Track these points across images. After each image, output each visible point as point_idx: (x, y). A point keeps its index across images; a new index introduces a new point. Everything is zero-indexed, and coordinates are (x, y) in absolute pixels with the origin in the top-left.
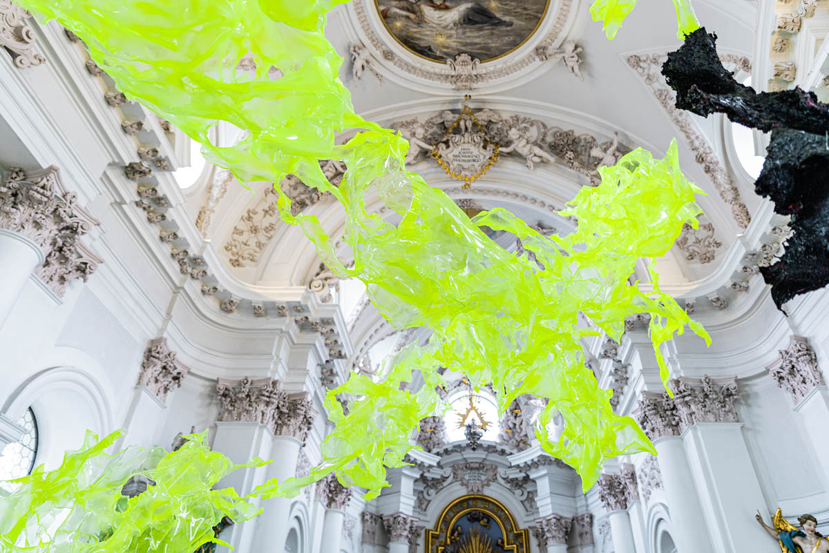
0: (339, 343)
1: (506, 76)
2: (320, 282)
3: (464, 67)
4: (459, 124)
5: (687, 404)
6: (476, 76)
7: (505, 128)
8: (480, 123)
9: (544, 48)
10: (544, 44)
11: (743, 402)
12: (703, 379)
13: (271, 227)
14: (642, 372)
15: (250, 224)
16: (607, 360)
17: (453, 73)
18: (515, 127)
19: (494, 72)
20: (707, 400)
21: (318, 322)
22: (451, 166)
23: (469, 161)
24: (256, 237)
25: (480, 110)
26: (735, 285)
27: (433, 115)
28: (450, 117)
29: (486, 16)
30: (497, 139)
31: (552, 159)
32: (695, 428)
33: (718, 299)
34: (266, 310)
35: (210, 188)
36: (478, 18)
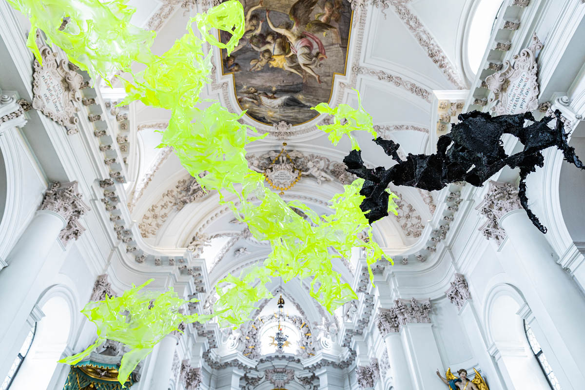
0: (203, 282)
1: (307, 133)
2: (193, 247)
3: (283, 128)
4: (279, 159)
5: (402, 313)
6: (290, 133)
7: (306, 161)
8: (291, 158)
9: (328, 120)
10: (328, 118)
12: (411, 300)
13: (165, 215)
14: (379, 297)
15: (153, 213)
16: (361, 293)
17: (277, 131)
18: (311, 161)
19: (300, 131)
20: (413, 311)
21: (192, 269)
22: (274, 182)
23: (283, 179)
24: (156, 221)
25: (291, 151)
26: (428, 248)
27: (264, 153)
28: (274, 154)
29: (296, 102)
30: (300, 167)
31: (332, 179)
32: (406, 327)
33: (420, 256)
34: (162, 262)
35: (133, 193)
36: (292, 103)
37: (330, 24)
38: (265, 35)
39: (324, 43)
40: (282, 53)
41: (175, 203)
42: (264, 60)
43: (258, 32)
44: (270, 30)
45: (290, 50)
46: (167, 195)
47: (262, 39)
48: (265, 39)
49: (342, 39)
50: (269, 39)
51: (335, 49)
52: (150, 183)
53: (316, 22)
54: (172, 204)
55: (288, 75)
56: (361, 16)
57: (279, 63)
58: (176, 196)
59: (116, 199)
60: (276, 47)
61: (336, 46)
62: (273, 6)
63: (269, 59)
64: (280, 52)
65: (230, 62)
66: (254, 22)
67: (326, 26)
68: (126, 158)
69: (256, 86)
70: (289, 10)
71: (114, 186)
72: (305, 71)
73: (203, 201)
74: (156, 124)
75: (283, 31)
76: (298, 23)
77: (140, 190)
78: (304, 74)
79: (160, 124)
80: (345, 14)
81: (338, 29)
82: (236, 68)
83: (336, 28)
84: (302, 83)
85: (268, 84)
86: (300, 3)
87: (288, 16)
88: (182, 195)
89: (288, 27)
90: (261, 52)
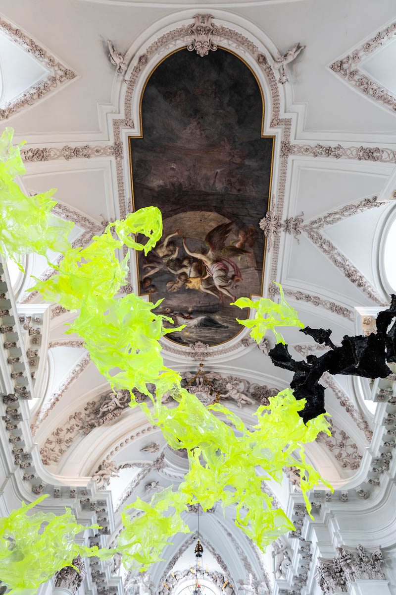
0: (107, 520)
1: (225, 354)
2: (99, 477)
3: (201, 349)
4: (195, 380)
5: (348, 566)
6: (207, 353)
8: (208, 380)
9: (247, 340)
10: (246, 338)
11: (387, 566)
12: (358, 547)
13: (70, 440)
14: (318, 544)
15: (57, 437)
16: (296, 539)
17: (193, 351)
18: (230, 383)
19: (217, 352)
20: (362, 563)
21: (95, 503)
24: (60, 446)
25: (209, 372)
26: (371, 480)
28: (190, 376)
29: (213, 323)
30: (219, 389)
31: (253, 403)
32: (356, 585)
33: (362, 491)
34: (62, 493)
35: (38, 413)
36: (209, 323)
37: (245, 249)
38: (181, 259)
39: (239, 266)
40: (198, 275)
41: (82, 427)
42: (180, 282)
43: (175, 256)
44: (186, 255)
45: (206, 273)
46: (74, 417)
47: (179, 263)
48: (181, 263)
49: (257, 262)
50: (185, 263)
51: (251, 271)
52: (57, 403)
53: (231, 248)
54: (79, 428)
55: (204, 296)
56: (274, 242)
57: (196, 284)
58: (84, 419)
59: (19, 417)
60: (192, 270)
61: (252, 269)
62: (190, 234)
63: (185, 281)
64: (196, 275)
65: (147, 283)
66: (171, 248)
67: (241, 251)
68: (34, 373)
69: (172, 306)
70: (204, 237)
71: (18, 403)
72: (221, 292)
73: (112, 425)
74: (69, 342)
75: (199, 256)
76: (214, 249)
77: (45, 410)
78: (220, 295)
79: (73, 342)
80: (259, 240)
81: (253, 254)
82: (152, 290)
83: (250, 253)
84: (219, 304)
85: (185, 305)
86: (215, 231)
87: (204, 242)
88: (90, 418)
89: (204, 252)
90: (177, 275)
